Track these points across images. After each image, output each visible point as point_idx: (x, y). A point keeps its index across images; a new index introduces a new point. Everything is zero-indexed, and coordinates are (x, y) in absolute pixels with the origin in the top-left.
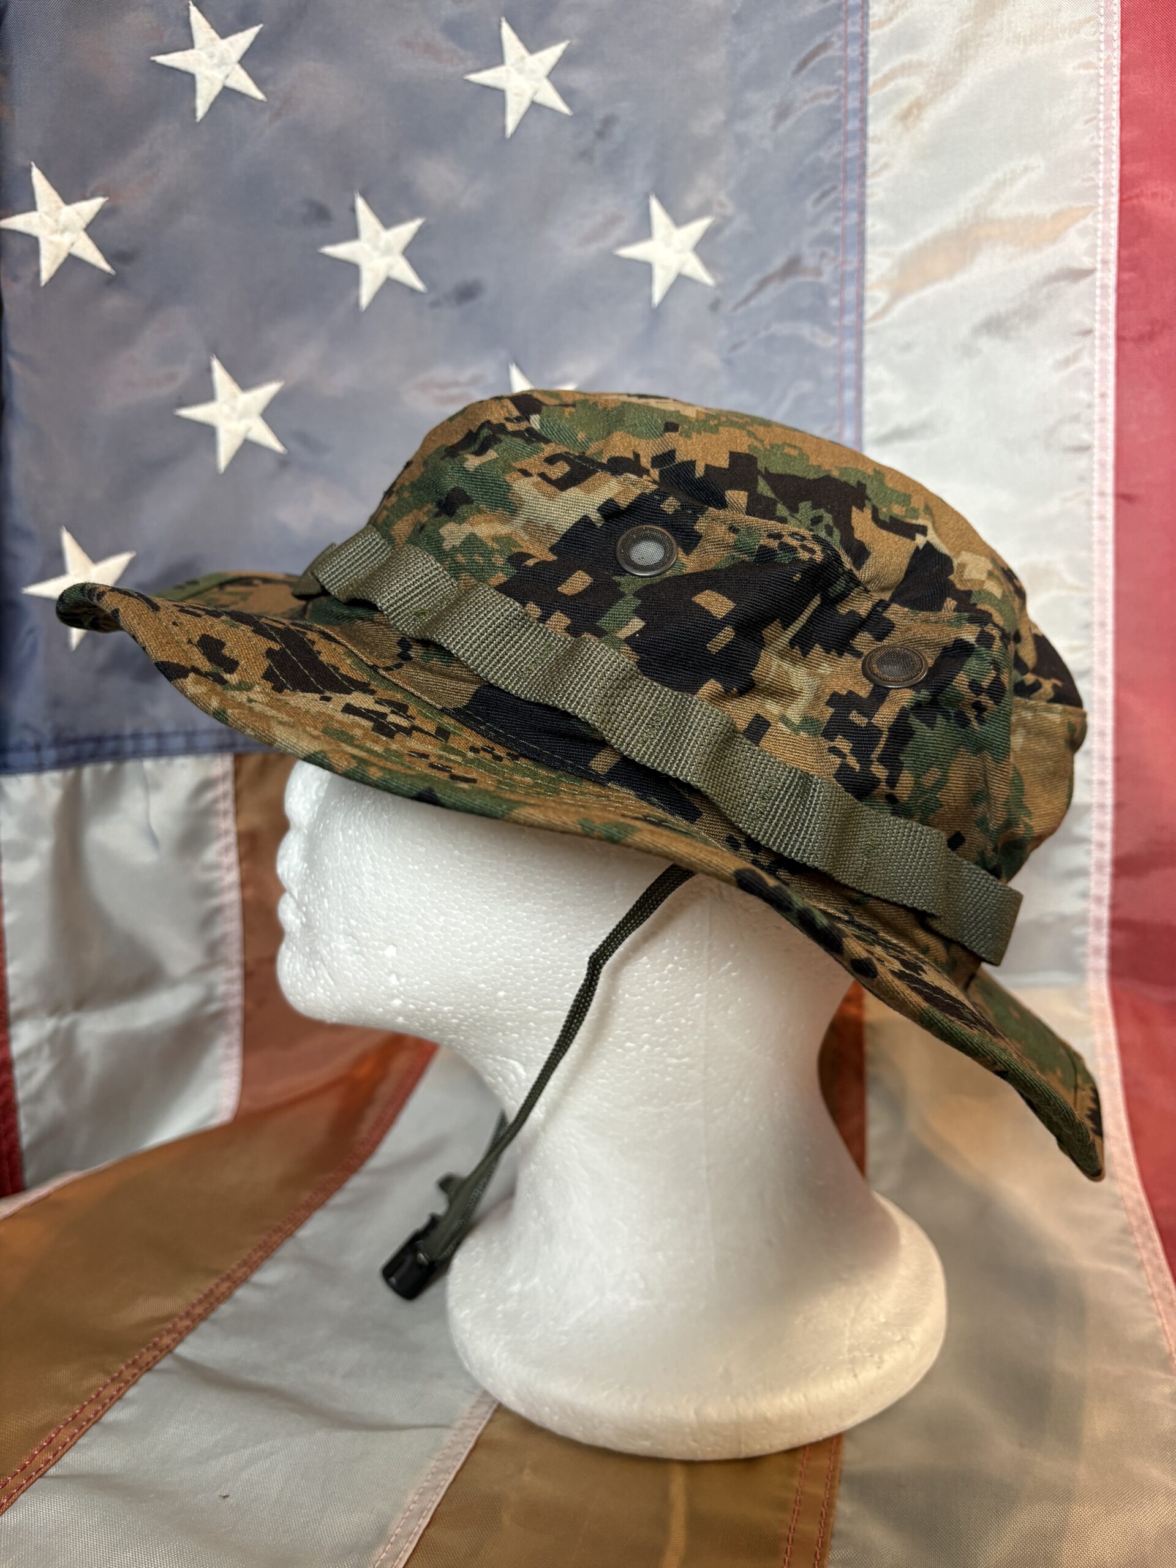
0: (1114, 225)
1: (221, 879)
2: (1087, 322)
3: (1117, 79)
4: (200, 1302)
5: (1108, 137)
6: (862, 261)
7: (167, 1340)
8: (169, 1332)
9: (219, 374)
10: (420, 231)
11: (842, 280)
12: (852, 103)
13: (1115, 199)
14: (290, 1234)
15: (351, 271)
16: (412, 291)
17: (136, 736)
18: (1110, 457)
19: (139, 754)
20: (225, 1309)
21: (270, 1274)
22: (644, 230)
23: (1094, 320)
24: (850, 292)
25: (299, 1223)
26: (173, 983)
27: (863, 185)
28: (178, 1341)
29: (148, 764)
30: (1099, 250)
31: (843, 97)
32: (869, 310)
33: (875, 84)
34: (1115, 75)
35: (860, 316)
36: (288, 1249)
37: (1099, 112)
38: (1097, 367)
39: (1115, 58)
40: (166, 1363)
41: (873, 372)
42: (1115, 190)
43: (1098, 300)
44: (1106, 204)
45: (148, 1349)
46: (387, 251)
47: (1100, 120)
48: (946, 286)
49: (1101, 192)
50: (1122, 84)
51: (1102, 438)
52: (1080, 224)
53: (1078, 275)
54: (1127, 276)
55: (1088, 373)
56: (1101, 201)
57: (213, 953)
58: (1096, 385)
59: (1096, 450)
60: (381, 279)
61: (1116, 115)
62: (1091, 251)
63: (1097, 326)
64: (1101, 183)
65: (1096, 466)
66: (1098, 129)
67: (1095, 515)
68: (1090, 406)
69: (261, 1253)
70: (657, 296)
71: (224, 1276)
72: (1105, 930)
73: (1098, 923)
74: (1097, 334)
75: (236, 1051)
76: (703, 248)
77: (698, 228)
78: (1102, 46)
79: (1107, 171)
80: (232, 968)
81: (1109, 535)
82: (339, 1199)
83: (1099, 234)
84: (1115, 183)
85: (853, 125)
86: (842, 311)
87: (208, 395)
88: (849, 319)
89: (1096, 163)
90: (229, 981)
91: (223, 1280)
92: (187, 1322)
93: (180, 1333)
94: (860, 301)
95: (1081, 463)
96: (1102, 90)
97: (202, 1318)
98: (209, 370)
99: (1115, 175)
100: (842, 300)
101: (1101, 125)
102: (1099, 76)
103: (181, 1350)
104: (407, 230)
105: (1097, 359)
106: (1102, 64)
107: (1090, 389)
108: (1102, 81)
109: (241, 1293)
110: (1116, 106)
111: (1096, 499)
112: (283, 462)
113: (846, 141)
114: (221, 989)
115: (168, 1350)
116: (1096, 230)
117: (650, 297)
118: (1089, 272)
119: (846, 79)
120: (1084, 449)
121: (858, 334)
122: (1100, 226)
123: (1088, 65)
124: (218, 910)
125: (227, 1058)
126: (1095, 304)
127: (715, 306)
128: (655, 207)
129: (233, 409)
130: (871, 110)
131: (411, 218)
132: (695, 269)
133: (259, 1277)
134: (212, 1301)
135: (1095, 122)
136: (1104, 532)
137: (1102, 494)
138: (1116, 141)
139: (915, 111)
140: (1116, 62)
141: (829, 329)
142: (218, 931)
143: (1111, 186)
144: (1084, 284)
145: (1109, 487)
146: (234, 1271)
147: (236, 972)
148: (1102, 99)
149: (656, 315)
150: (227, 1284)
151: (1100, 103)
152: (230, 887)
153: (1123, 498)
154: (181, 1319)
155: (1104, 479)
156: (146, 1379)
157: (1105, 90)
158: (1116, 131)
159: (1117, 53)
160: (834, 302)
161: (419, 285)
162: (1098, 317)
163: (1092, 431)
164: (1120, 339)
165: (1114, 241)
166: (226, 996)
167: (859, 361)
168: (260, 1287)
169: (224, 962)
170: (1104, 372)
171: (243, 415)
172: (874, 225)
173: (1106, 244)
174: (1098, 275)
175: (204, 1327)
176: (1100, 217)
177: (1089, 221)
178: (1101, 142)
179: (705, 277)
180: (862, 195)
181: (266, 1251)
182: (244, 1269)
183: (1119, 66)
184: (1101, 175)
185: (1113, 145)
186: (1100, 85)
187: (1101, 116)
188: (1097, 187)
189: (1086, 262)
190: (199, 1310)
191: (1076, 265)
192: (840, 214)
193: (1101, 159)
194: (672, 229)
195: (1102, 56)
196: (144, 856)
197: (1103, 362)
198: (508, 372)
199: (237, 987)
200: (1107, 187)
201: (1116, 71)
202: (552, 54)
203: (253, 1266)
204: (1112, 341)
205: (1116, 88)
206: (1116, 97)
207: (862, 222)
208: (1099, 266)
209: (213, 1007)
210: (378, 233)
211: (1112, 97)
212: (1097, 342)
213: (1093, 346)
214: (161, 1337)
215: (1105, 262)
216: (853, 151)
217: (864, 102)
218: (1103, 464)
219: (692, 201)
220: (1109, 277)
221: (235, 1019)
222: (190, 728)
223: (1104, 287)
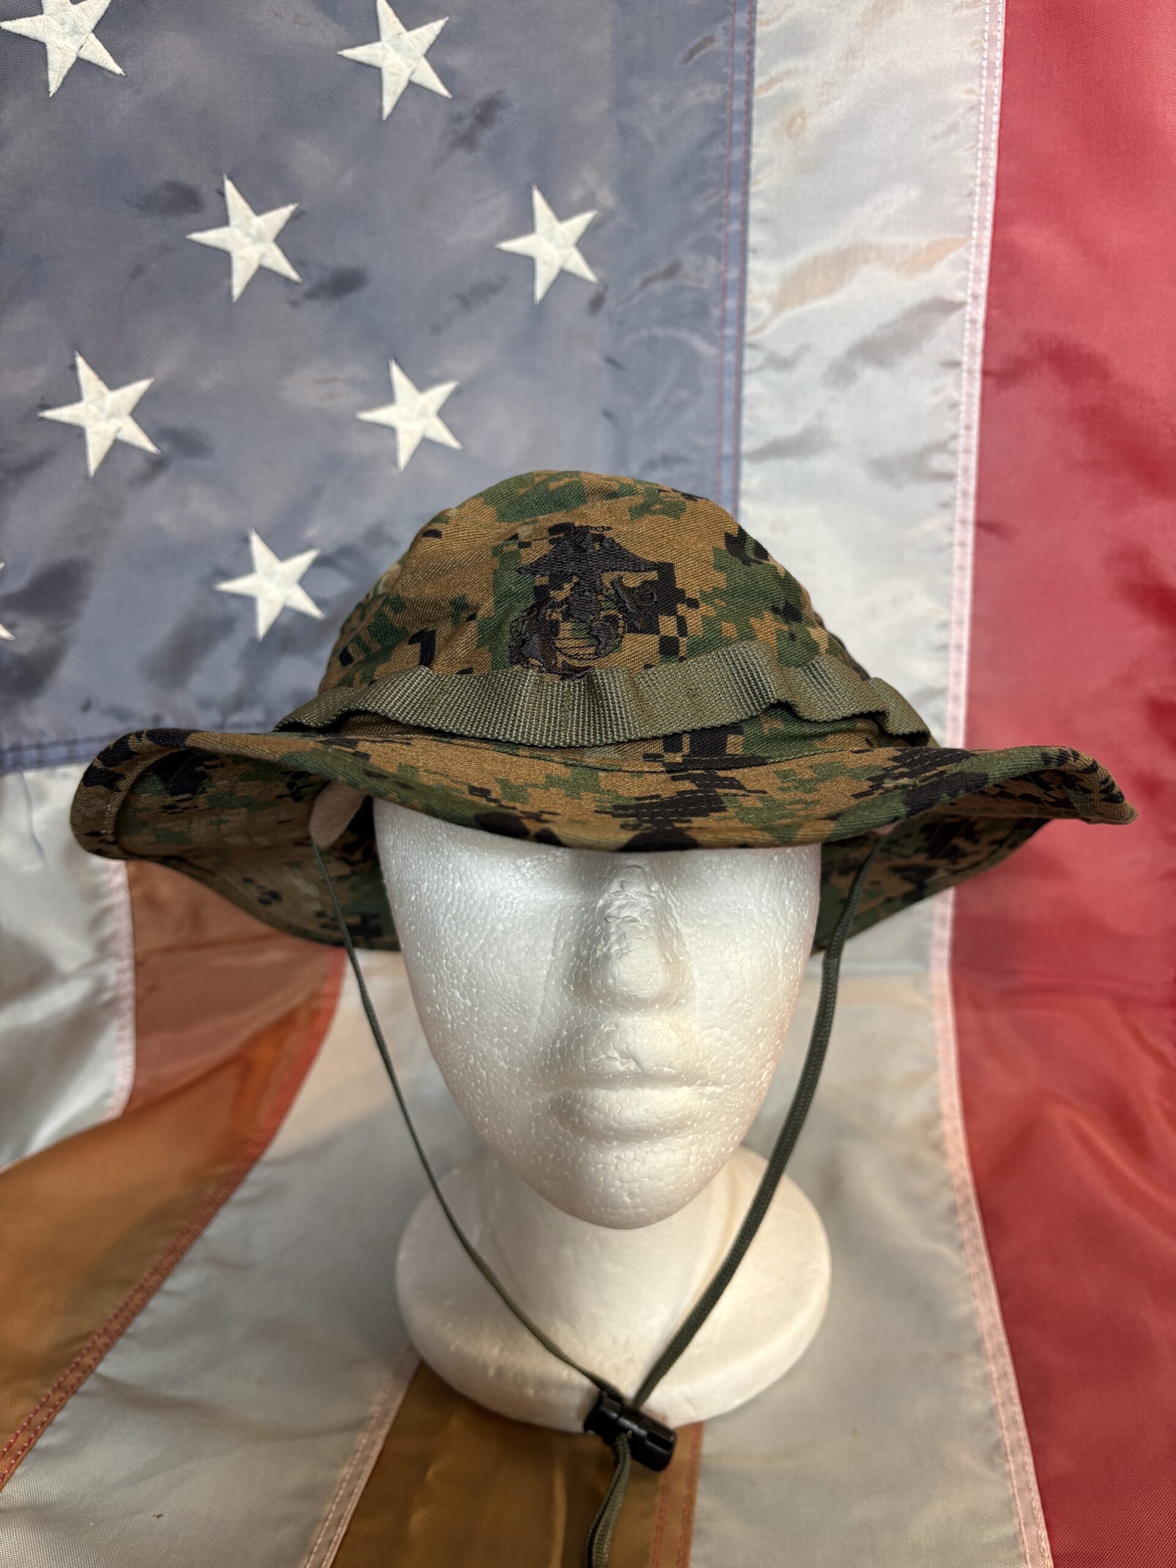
0: (986, 259)
1: (110, 881)
2: (957, 355)
3: (997, 109)
4: (116, 1316)
5: (984, 167)
6: (743, 272)
7: (88, 1360)
8: (89, 1350)
9: (85, 371)
10: (294, 217)
11: (724, 288)
12: (738, 103)
13: (988, 234)
14: (196, 1235)
15: (222, 258)
16: (287, 280)
17: (16, 748)
18: (972, 487)
19: (19, 766)
20: (142, 1322)
21: (182, 1280)
22: (525, 224)
23: (962, 353)
24: (731, 303)
25: (205, 1221)
26: (64, 979)
27: (746, 194)
28: (98, 1360)
29: (30, 775)
30: (970, 284)
31: (728, 96)
32: (750, 324)
33: (761, 87)
34: (996, 105)
35: (741, 328)
36: (197, 1252)
37: (978, 141)
38: (963, 399)
39: (996, 87)
40: (89, 1385)
41: (752, 387)
42: (989, 224)
43: (967, 334)
44: (980, 238)
45: (72, 1370)
46: (259, 239)
47: (978, 149)
48: (824, 303)
49: (975, 224)
50: (1002, 114)
51: (966, 470)
52: (952, 256)
53: (950, 307)
54: (994, 313)
55: (954, 405)
56: (975, 234)
57: (103, 950)
58: (962, 416)
59: (959, 479)
60: (254, 267)
61: (994, 146)
62: (963, 284)
63: (965, 359)
64: (976, 215)
65: (958, 495)
66: (976, 159)
67: (956, 541)
68: (955, 437)
69: (171, 1259)
70: (540, 292)
71: (137, 1286)
72: (948, 924)
73: (942, 919)
74: (965, 367)
75: (129, 1033)
76: (585, 244)
77: (580, 222)
78: (985, 73)
79: (983, 204)
80: (122, 960)
81: (969, 562)
82: (243, 1193)
83: (971, 267)
84: (989, 216)
85: (737, 128)
86: (723, 322)
87: (74, 395)
88: (730, 331)
89: (971, 194)
90: (120, 971)
91: (136, 1291)
92: (105, 1339)
93: (100, 1352)
94: (741, 311)
95: (946, 490)
96: (982, 118)
97: (120, 1333)
98: (74, 367)
99: (990, 207)
100: (724, 310)
101: (980, 154)
102: (980, 103)
103: (102, 1369)
104: (280, 216)
105: (963, 391)
106: (983, 91)
107: (956, 419)
108: (983, 109)
109: (155, 1303)
110: (995, 136)
111: (957, 525)
112: (157, 464)
113: (731, 145)
114: (112, 979)
115: (90, 1370)
116: (967, 263)
117: (532, 293)
118: (960, 305)
119: (732, 77)
120: (948, 477)
121: (739, 346)
122: (972, 259)
123: (970, 91)
124: (107, 911)
125: (120, 1040)
126: (963, 337)
127: (596, 303)
128: (538, 199)
129: (101, 409)
130: (755, 113)
131: (285, 204)
132: (578, 264)
133: (170, 1284)
134: (129, 1312)
135: (974, 150)
136: (963, 556)
137: (964, 522)
138: (992, 172)
139: (799, 120)
140: (997, 89)
141: (710, 338)
142: (107, 930)
143: (986, 219)
144: (954, 318)
145: (970, 515)
146: (146, 1280)
147: (127, 963)
148: (982, 127)
149: (539, 312)
150: (141, 1295)
151: (979, 132)
152: (117, 890)
153: (983, 526)
154: (99, 1336)
155: (966, 507)
156: (72, 1402)
157: (985, 119)
158: (993, 162)
159: (998, 82)
160: (716, 312)
161: (293, 275)
162: (966, 350)
163: (957, 461)
164: (986, 373)
165: (984, 276)
166: (118, 984)
167: (739, 374)
168: (171, 1293)
169: (117, 956)
170: (969, 404)
171: (112, 415)
172: (756, 236)
173: (977, 280)
174: (968, 308)
175: (122, 1342)
176: (973, 250)
177: (961, 251)
178: (979, 172)
179: (588, 274)
180: (745, 203)
181: (176, 1256)
182: (157, 1277)
183: (1000, 96)
184: (976, 207)
185: (989, 177)
186: (980, 113)
187: (980, 145)
188: (970, 219)
189: (959, 296)
190: (116, 1326)
191: (947, 296)
192: (723, 221)
193: (978, 190)
194: (555, 222)
195: (984, 82)
196: (31, 865)
197: (969, 395)
198: (388, 369)
199: (129, 976)
200: (981, 219)
201: (997, 100)
202: (431, 31)
203: (164, 1272)
204: (978, 375)
205: (996, 118)
206: (995, 128)
207: (744, 232)
208: (969, 300)
209: (107, 996)
210: (248, 218)
211: (991, 127)
212: (965, 375)
213: (960, 378)
214: (82, 1356)
215: (975, 297)
216: (737, 154)
217: (749, 104)
218: (965, 494)
219: (577, 194)
220: (978, 312)
221: (128, 1004)
222: (71, 737)
223: (973, 322)
